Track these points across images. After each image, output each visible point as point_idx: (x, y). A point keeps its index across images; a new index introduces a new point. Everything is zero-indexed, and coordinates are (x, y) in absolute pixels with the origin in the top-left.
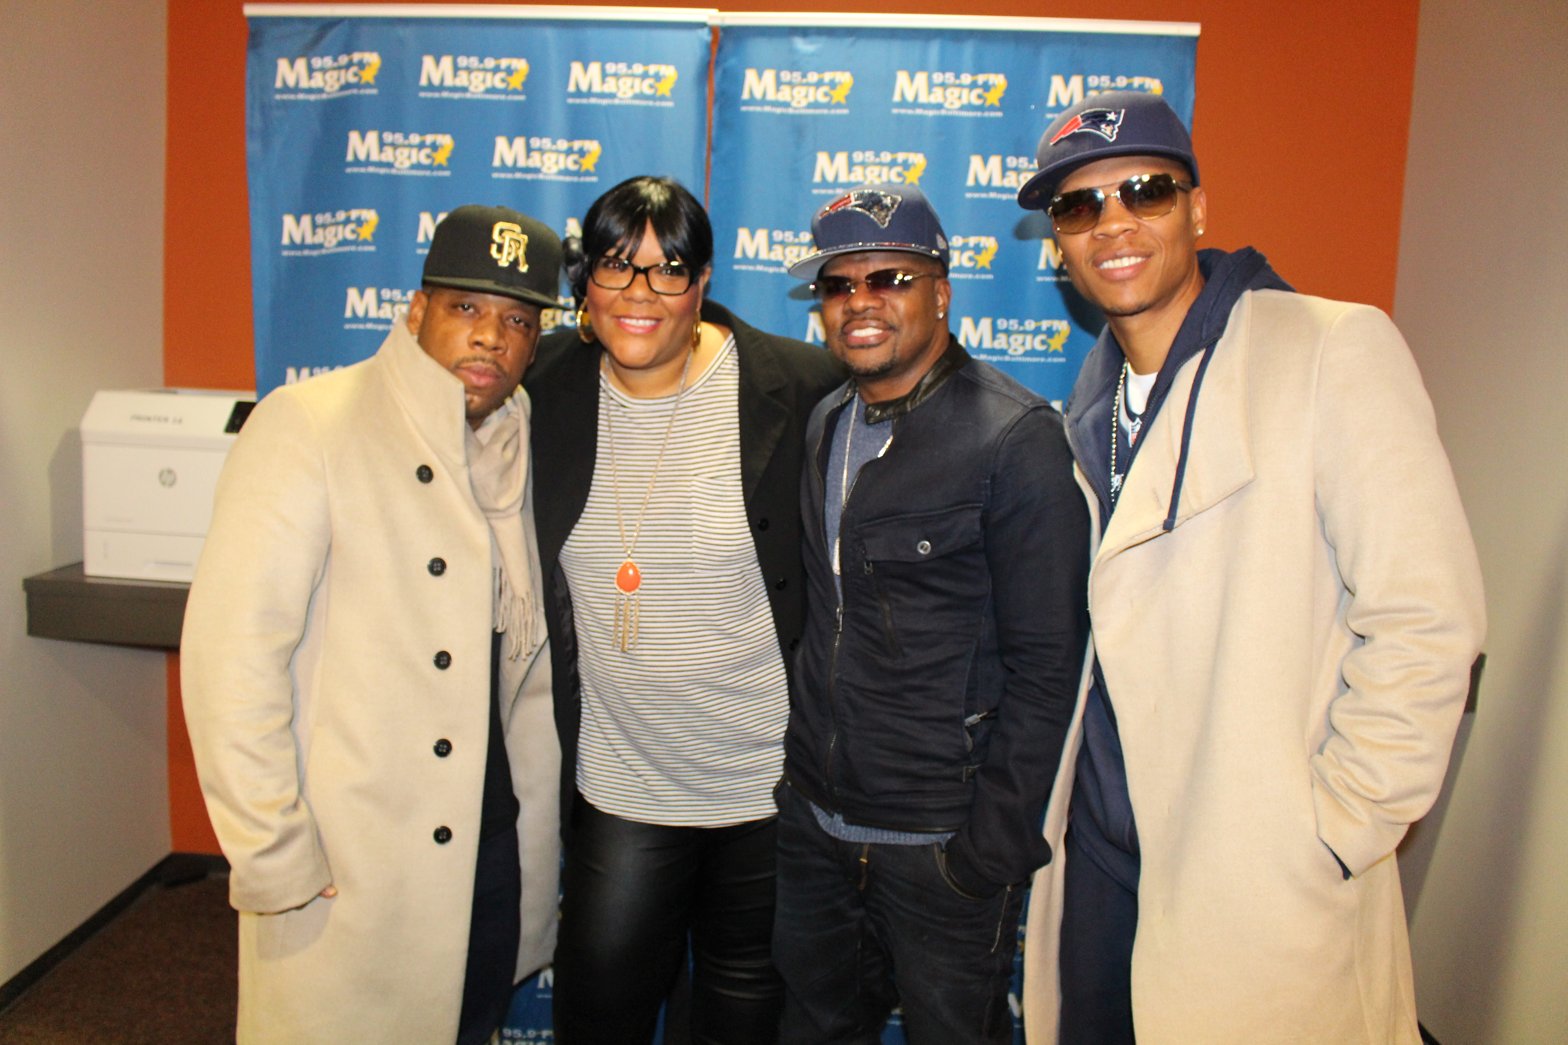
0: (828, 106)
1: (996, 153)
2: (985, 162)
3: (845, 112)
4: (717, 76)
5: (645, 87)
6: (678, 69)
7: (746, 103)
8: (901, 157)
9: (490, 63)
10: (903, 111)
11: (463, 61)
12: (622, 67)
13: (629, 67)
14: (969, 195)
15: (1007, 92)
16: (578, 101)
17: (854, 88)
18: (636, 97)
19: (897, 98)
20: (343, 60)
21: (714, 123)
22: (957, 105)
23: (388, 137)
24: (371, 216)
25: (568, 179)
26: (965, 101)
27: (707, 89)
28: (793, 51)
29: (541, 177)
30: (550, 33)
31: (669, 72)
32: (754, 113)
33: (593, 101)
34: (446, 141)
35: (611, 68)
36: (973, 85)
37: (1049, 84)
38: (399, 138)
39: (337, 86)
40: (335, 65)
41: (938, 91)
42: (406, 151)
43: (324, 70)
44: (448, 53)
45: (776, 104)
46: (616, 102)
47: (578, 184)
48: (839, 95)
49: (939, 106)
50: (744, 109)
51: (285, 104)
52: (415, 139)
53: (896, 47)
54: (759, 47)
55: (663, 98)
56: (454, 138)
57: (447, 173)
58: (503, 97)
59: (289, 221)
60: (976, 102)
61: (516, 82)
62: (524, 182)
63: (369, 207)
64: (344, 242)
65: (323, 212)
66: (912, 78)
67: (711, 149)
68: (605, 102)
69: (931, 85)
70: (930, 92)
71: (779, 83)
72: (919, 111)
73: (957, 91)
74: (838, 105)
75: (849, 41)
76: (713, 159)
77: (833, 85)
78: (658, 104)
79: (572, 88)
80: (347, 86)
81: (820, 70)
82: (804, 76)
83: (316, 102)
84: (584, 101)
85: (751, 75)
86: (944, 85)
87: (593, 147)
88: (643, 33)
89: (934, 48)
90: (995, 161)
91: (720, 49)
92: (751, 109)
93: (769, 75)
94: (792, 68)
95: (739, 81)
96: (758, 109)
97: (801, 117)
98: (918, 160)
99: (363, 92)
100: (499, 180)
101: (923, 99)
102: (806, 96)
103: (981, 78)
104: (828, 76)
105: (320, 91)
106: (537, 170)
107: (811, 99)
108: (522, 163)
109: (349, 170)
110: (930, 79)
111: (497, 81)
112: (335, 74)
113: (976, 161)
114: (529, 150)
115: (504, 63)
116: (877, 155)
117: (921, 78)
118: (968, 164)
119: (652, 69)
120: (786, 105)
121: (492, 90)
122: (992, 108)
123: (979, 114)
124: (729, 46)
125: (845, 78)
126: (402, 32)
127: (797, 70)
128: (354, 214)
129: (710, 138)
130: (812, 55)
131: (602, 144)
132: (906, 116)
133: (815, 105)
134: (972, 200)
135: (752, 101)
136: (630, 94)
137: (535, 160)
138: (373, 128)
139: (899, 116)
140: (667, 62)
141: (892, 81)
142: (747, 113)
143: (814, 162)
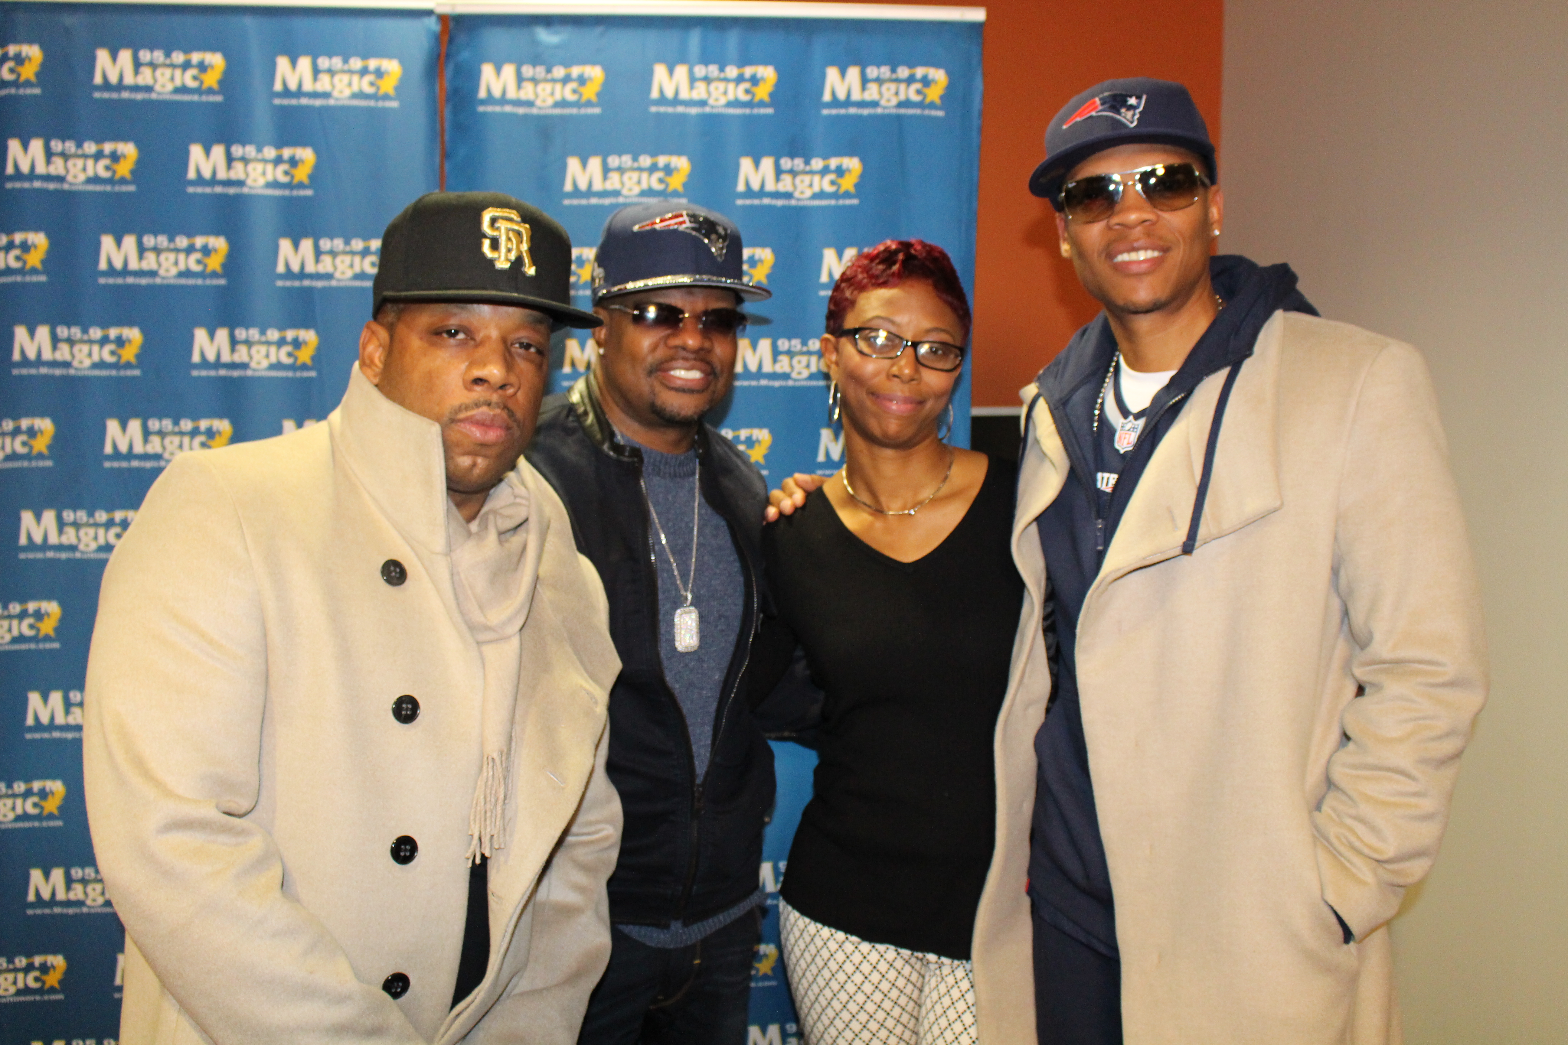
0: (577, 104)
1: (769, 154)
3: (597, 111)
4: (449, 71)
5: (365, 85)
6: (402, 63)
7: (483, 102)
8: (662, 160)
9: (178, 57)
10: (662, 109)
11: (145, 55)
12: (337, 62)
14: (739, 202)
15: (778, 85)
16: (286, 102)
17: (606, 84)
18: (355, 96)
21: (447, 124)
22: (723, 101)
24: (39, 240)
25: (278, 192)
26: (731, 96)
27: (437, 88)
28: (535, 43)
29: (245, 190)
30: (249, 22)
31: (393, 67)
32: (493, 114)
33: (304, 101)
35: (324, 62)
36: (740, 79)
37: (823, 76)
41: (701, 86)
42: (80, 163)
44: (126, 46)
45: (518, 103)
47: (290, 198)
48: (590, 92)
49: (703, 103)
50: (481, 109)
53: (652, 37)
54: (495, 38)
55: (386, 97)
58: (195, 98)
61: (211, 79)
62: (226, 196)
63: (37, 229)
67: (445, 155)
68: (318, 103)
69: (693, 80)
70: (692, 87)
72: (680, 109)
73: (722, 86)
74: (589, 104)
75: (599, 30)
76: (447, 167)
78: (381, 104)
79: (278, 87)
81: (567, 65)
82: (549, 71)
84: (294, 102)
85: (487, 71)
86: (707, 80)
87: (307, 155)
88: (360, 23)
89: (695, 38)
90: (767, 163)
91: (451, 41)
92: (490, 109)
94: (535, 61)
95: (474, 77)
96: (497, 109)
97: (547, 117)
98: (682, 163)
99: (21, 91)
100: (195, 195)
101: (684, 95)
103: (748, 71)
104: (576, 71)
106: (240, 183)
113: (746, 164)
116: (635, 159)
117: (681, 71)
118: (737, 167)
119: (373, 64)
120: (530, 104)
121: (183, 89)
122: (762, 104)
123: (747, 111)
124: (462, 38)
125: (595, 73)
126: (69, 20)
127: (541, 64)
129: (443, 142)
130: (557, 47)
131: (317, 152)
132: (666, 114)
133: (563, 103)
134: (744, 207)
135: (490, 100)
137: (238, 172)
138: (37, 135)
139: (658, 115)
140: (389, 56)
141: (648, 76)
142: (485, 114)
143: (563, 168)
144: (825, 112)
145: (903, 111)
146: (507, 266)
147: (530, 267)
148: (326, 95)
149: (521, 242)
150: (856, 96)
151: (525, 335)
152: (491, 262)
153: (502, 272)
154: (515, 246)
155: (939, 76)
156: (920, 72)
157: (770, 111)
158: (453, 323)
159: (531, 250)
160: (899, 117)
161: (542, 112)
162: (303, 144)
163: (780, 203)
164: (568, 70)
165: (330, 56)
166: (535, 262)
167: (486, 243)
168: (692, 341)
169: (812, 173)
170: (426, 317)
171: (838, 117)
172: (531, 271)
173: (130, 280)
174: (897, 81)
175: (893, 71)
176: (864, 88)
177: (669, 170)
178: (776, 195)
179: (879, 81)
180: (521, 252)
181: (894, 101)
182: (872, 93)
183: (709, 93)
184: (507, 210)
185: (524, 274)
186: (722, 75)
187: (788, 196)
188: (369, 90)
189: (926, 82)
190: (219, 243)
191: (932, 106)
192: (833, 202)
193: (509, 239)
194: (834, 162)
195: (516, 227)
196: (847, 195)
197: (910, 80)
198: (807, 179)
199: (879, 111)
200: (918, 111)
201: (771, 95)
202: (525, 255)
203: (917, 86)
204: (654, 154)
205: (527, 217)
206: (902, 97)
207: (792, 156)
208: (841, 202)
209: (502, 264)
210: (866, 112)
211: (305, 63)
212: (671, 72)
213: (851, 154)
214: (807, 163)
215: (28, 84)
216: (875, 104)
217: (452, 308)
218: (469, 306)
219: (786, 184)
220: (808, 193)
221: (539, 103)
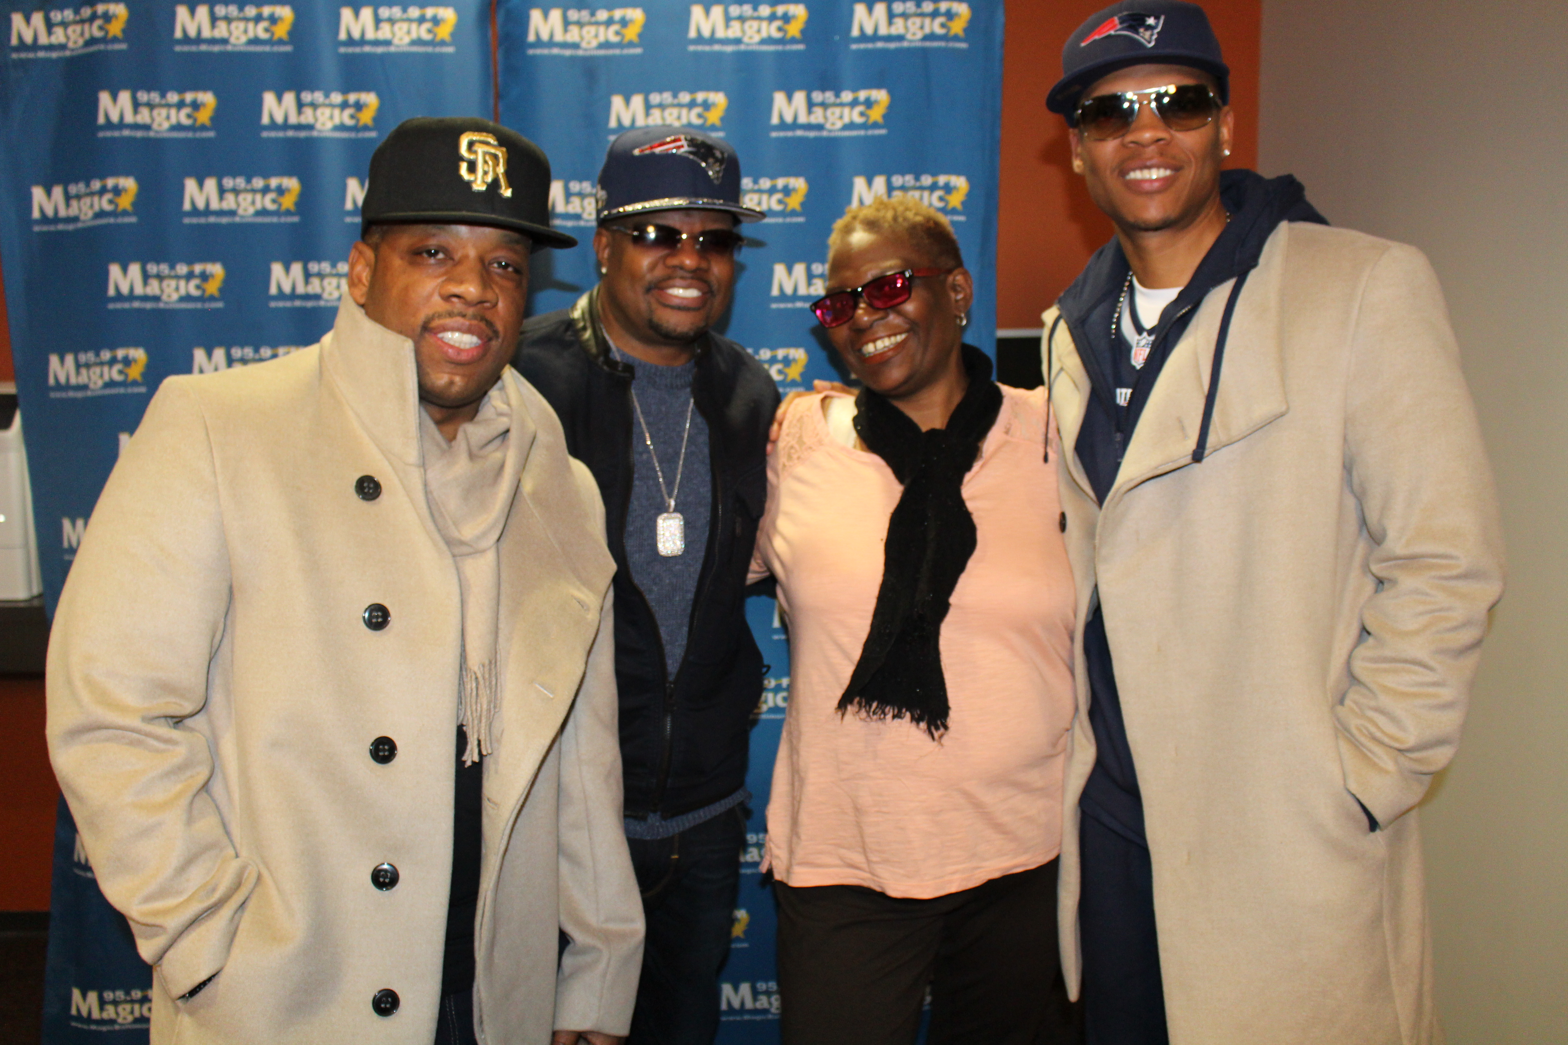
0: (620, 45)
1: (801, 88)
2: (790, 98)
3: (638, 51)
4: (500, 17)
8: (700, 96)
10: (700, 48)
13: (405, 10)
14: (774, 134)
15: (809, 22)
16: (350, 50)
17: (646, 26)
18: (414, 43)
19: (692, 34)
20: (86, 12)
21: (500, 68)
22: (757, 38)
23: (143, 96)
24: (129, 184)
26: (764, 34)
27: (490, 34)
32: (542, 56)
33: (367, 49)
34: (208, 98)
39: (81, 42)
40: (78, 18)
41: (736, 26)
42: (164, 112)
43: (64, 24)
45: (565, 45)
46: (392, 49)
47: (356, 140)
48: (632, 33)
49: (738, 41)
50: (531, 52)
51: (22, 63)
52: (173, 97)
55: (443, 43)
57: (211, 134)
58: (267, 49)
59: (38, 193)
60: (776, 35)
61: (281, 31)
62: (297, 139)
63: (127, 174)
64: (101, 214)
65: (76, 181)
66: (707, 12)
67: (498, 96)
68: (380, 50)
69: (728, 19)
71: (566, 23)
72: (717, 48)
74: (631, 44)
76: (501, 107)
78: (438, 50)
79: (343, 36)
80: (92, 41)
82: (593, 14)
83: (59, 60)
84: (357, 50)
86: (742, 19)
87: (370, 99)
90: (800, 97)
92: (539, 52)
94: (580, 6)
95: (523, 22)
97: (592, 58)
98: (719, 99)
99: (110, 47)
100: (269, 139)
101: (721, 34)
105: (63, 47)
106: (310, 127)
107: (602, 38)
108: (293, 119)
109: (101, 134)
111: (260, 30)
112: (78, 28)
113: (779, 98)
114: (300, 105)
118: (770, 102)
120: (576, 46)
122: (793, 41)
123: (780, 48)
125: (637, 15)
128: (110, 182)
129: (496, 85)
131: (380, 96)
132: (704, 53)
134: (778, 139)
135: (539, 43)
136: (407, 40)
137: (308, 117)
138: (125, 87)
139: (696, 53)
140: (445, 4)
141: (686, 16)
142: (534, 56)
143: (608, 106)
144: (854, 47)
145: (928, 44)
146: (483, 188)
147: (506, 188)
148: (387, 43)
149: (498, 165)
150: (883, 31)
151: (503, 255)
152: (468, 184)
153: (480, 193)
154: (491, 169)
157: (801, 47)
158: (433, 243)
159: (507, 173)
160: (924, 50)
161: (588, 53)
162: (367, 89)
163: (812, 134)
166: (510, 184)
167: (464, 166)
168: (689, 262)
169: (842, 105)
170: (407, 239)
171: (866, 51)
172: (508, 193)
173: (212, 219)
174: (922, 15)
176: (890, 23)
178: (809, 127)
180: (497, 175)
181: (919, 35)
182: (899, 27)
183: (743, 31)
184: (485, 134)
185: (500, 196)
186: (756, 14)
187: (820, 127)
188: (426, 36)
190: (292, 184)
192: (862, 133)
193: (486, 162)
194: (862, 95)
195: (493, 151)
196: (875, 125)
198: (837, 111)
199: (905, 44)
200: (942, 44)
201: (803, 32)
202: (501, 176)
203: (940, 20)
204: (692, 91)
205: (503, 141)
206: (927, 30)
207: (823, 89)
208: (870, 132)
209: (479, 186)
210: (892, 46)
213: (878, 86)
214: (837, 95)
215: (115, 40)
216: (900, 38)
217: (431, 229)
218: (447, 227)
219: (817, 117)
220: (839, 125)
221: (584, 45)
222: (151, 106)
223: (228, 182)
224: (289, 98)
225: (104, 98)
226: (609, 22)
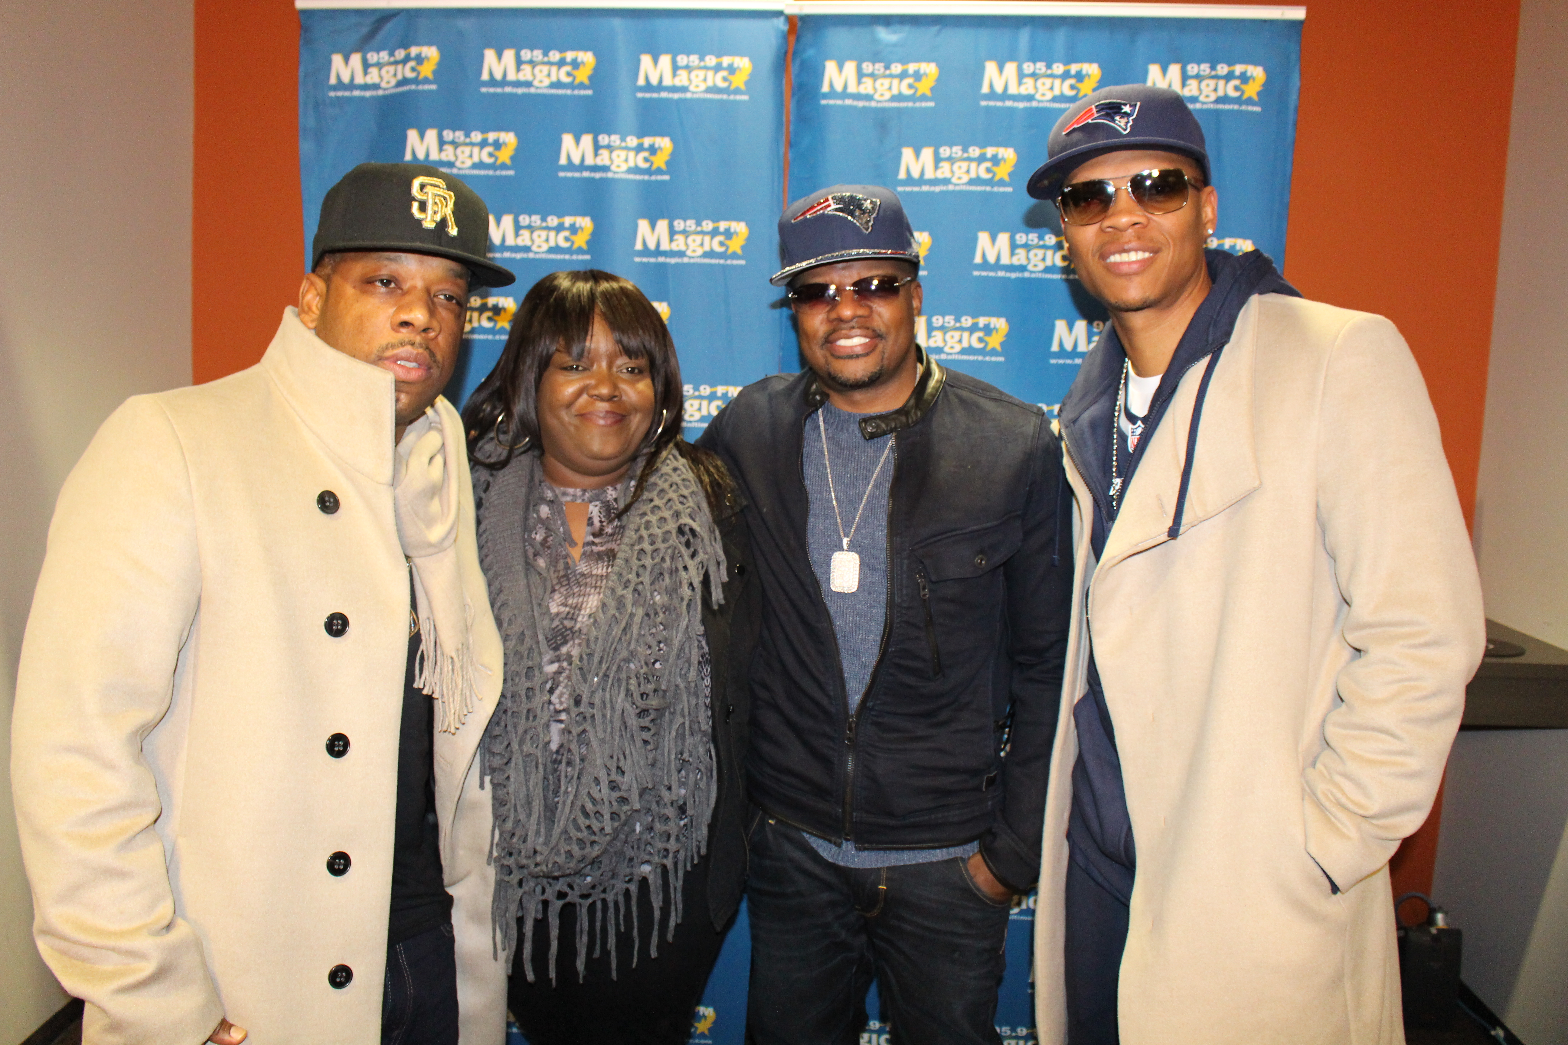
0: (912, 98)
3: (931, 104)
4: (794, 67)
6: (752, 60)
7: (826, 96)
8: (990, 151)
9: (555, 56)
10: (991, 103)
11: (526, 54)
12: (694, 59)
17: (939, 80)
18: (709, 90)
19: (985, 89)
21: (792, 117)
23: (448, 135)
25: (638, 177)
27: (784, 81)
28: (875, 41)
29: (610, 175)
30: (617, 23)
31: (744, 64)
32: (835, 106)
33: (664, 95)
34: (509, 138)
35: (682, 60)
36: (1066, 75)
38: (460, 135)
41: (1029, 82)
42: (467, 150)
44: (510, 46)
45: (857, 97)
46: (688, 95)
47: (649, 183)
48: (924, 87)
49: (1030, 98)
50: (824, 102)
51: (339, 101)
52: (477, 137)
53: (984, 35)
54: (838, 37)
55: (737, 91)
56: (517, 135)
57: (511, 173)
61: (583, 76)
62: (592, 180)
67: (790, 144)
69: (1021, 76)
70: (1020, 83)
72: (1009, 103)
73: (1048, 82)
74: (924, 98)
75: (935, 29)
76: (790, 155)
77: (918, 76)
79: (641, 82)
81: (904, 61)
82: (887, 68)
83: (373, 98)
85: (831, 67)
86: (1034, 76)
87: (665, 143)
88: (716, 23)
89: (1024, 36)
91: (798, 39)
93: (850, 67)
94: (875, 58)
95: (819, 73)
97: (884, 110)
100: (565, 179)
101: (1013, 90)
102: (890, 89)
103: (1074, 68)
104: (912, 67)
106: (605, 169)
108: (590, 161)
110: (1020, 69)
114: (597, 147)
115: (570, 56)
117: (1011, 68)
119: (726, 61)
120: (868, 98)
121: (558, 85)
124: (808, 37)
125: (930, 69)
126: (463, 24)
129: (788, 132)
130: (895, 45)
131: (674, 141)
132: (995, 107)
133: (899, 98)
135: (832, 94)
137: (604, 158)
138: (432, 126)
139: (987, 108)
140: (741, 54)
141: (980, 71)
142: (827, 106)
143: (898, 158)
145: (1220, 107)
155: (1258, 73)
156: (1238, 69)
160: (1216, 112)
162: (662, 134)
164: (905, 67)
165: (688, 54)
174: (1216, 77)
175: (1213, 68)
177: (996, 160)
179: (1199, 77)
188: (722, 84)
189: (1245, 78)
190: (586, 223)
191: (1249, 101)
197: (1229, 77)
204: (982, 146)
206: (1221, 93)
211: (665, 60)
212: (1001, 69)
222: (455, 144)
223: (524, 220)
224: (587, 140)
225: (412, 135)
226: (903, 75)
